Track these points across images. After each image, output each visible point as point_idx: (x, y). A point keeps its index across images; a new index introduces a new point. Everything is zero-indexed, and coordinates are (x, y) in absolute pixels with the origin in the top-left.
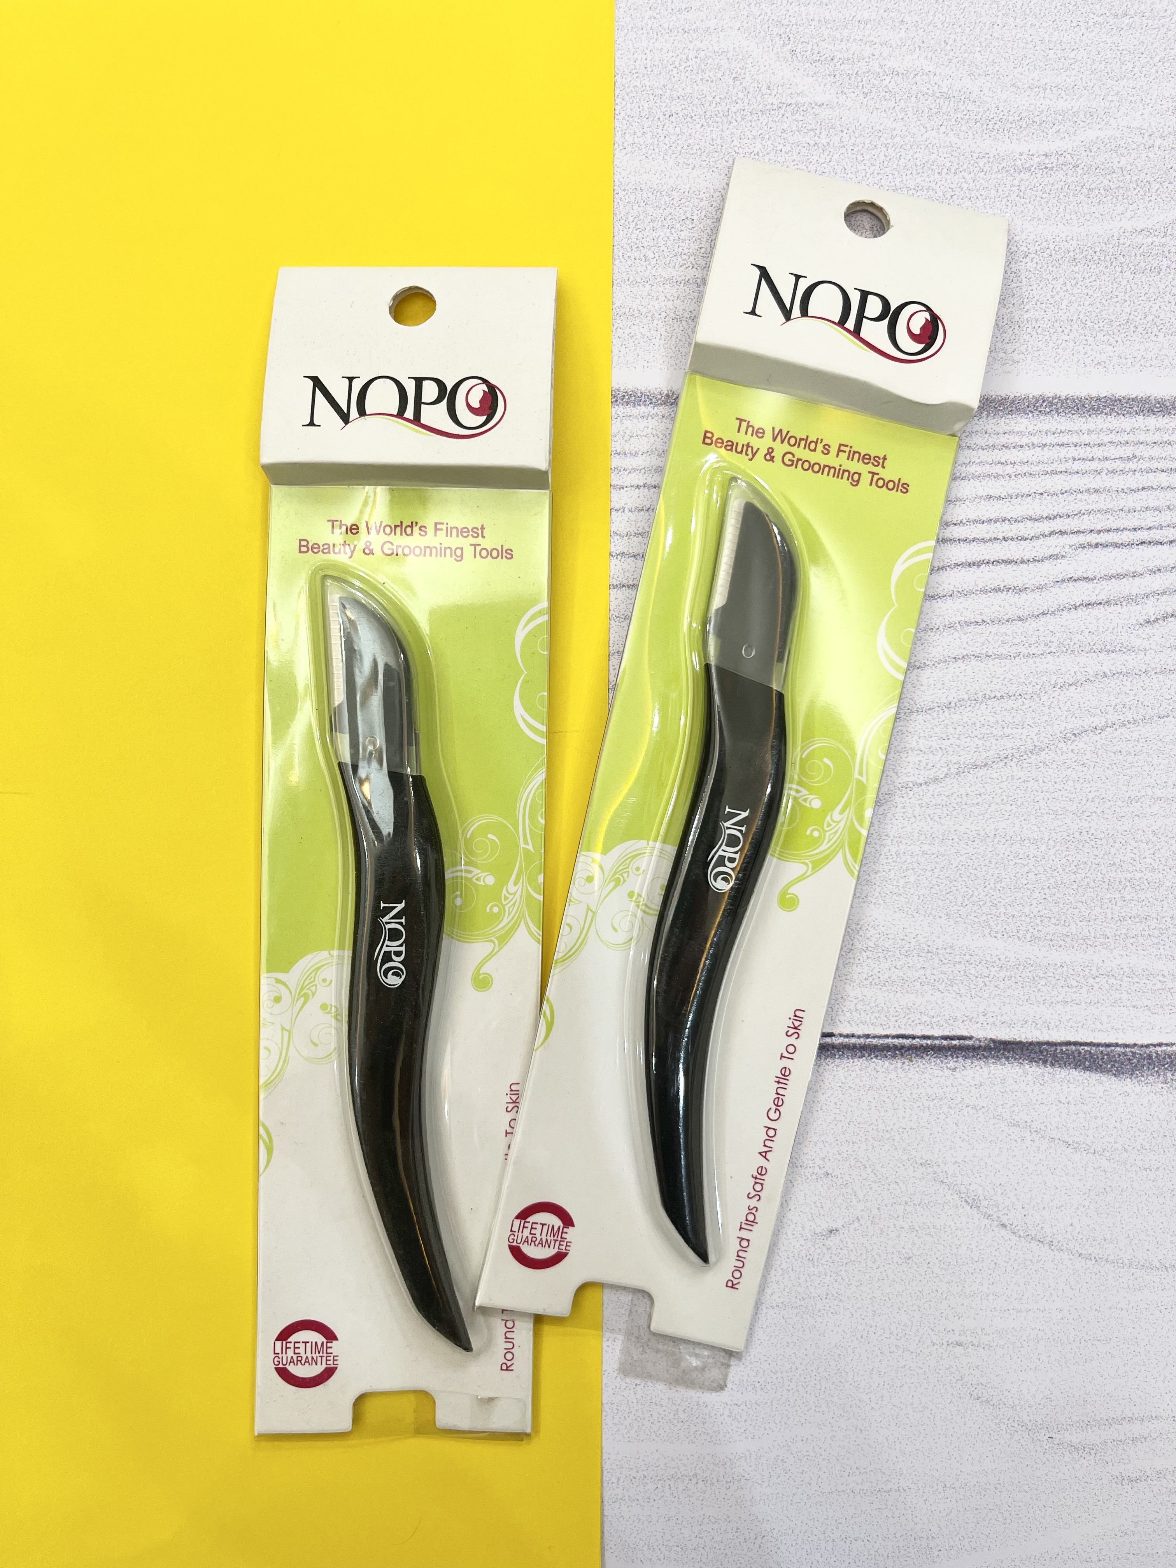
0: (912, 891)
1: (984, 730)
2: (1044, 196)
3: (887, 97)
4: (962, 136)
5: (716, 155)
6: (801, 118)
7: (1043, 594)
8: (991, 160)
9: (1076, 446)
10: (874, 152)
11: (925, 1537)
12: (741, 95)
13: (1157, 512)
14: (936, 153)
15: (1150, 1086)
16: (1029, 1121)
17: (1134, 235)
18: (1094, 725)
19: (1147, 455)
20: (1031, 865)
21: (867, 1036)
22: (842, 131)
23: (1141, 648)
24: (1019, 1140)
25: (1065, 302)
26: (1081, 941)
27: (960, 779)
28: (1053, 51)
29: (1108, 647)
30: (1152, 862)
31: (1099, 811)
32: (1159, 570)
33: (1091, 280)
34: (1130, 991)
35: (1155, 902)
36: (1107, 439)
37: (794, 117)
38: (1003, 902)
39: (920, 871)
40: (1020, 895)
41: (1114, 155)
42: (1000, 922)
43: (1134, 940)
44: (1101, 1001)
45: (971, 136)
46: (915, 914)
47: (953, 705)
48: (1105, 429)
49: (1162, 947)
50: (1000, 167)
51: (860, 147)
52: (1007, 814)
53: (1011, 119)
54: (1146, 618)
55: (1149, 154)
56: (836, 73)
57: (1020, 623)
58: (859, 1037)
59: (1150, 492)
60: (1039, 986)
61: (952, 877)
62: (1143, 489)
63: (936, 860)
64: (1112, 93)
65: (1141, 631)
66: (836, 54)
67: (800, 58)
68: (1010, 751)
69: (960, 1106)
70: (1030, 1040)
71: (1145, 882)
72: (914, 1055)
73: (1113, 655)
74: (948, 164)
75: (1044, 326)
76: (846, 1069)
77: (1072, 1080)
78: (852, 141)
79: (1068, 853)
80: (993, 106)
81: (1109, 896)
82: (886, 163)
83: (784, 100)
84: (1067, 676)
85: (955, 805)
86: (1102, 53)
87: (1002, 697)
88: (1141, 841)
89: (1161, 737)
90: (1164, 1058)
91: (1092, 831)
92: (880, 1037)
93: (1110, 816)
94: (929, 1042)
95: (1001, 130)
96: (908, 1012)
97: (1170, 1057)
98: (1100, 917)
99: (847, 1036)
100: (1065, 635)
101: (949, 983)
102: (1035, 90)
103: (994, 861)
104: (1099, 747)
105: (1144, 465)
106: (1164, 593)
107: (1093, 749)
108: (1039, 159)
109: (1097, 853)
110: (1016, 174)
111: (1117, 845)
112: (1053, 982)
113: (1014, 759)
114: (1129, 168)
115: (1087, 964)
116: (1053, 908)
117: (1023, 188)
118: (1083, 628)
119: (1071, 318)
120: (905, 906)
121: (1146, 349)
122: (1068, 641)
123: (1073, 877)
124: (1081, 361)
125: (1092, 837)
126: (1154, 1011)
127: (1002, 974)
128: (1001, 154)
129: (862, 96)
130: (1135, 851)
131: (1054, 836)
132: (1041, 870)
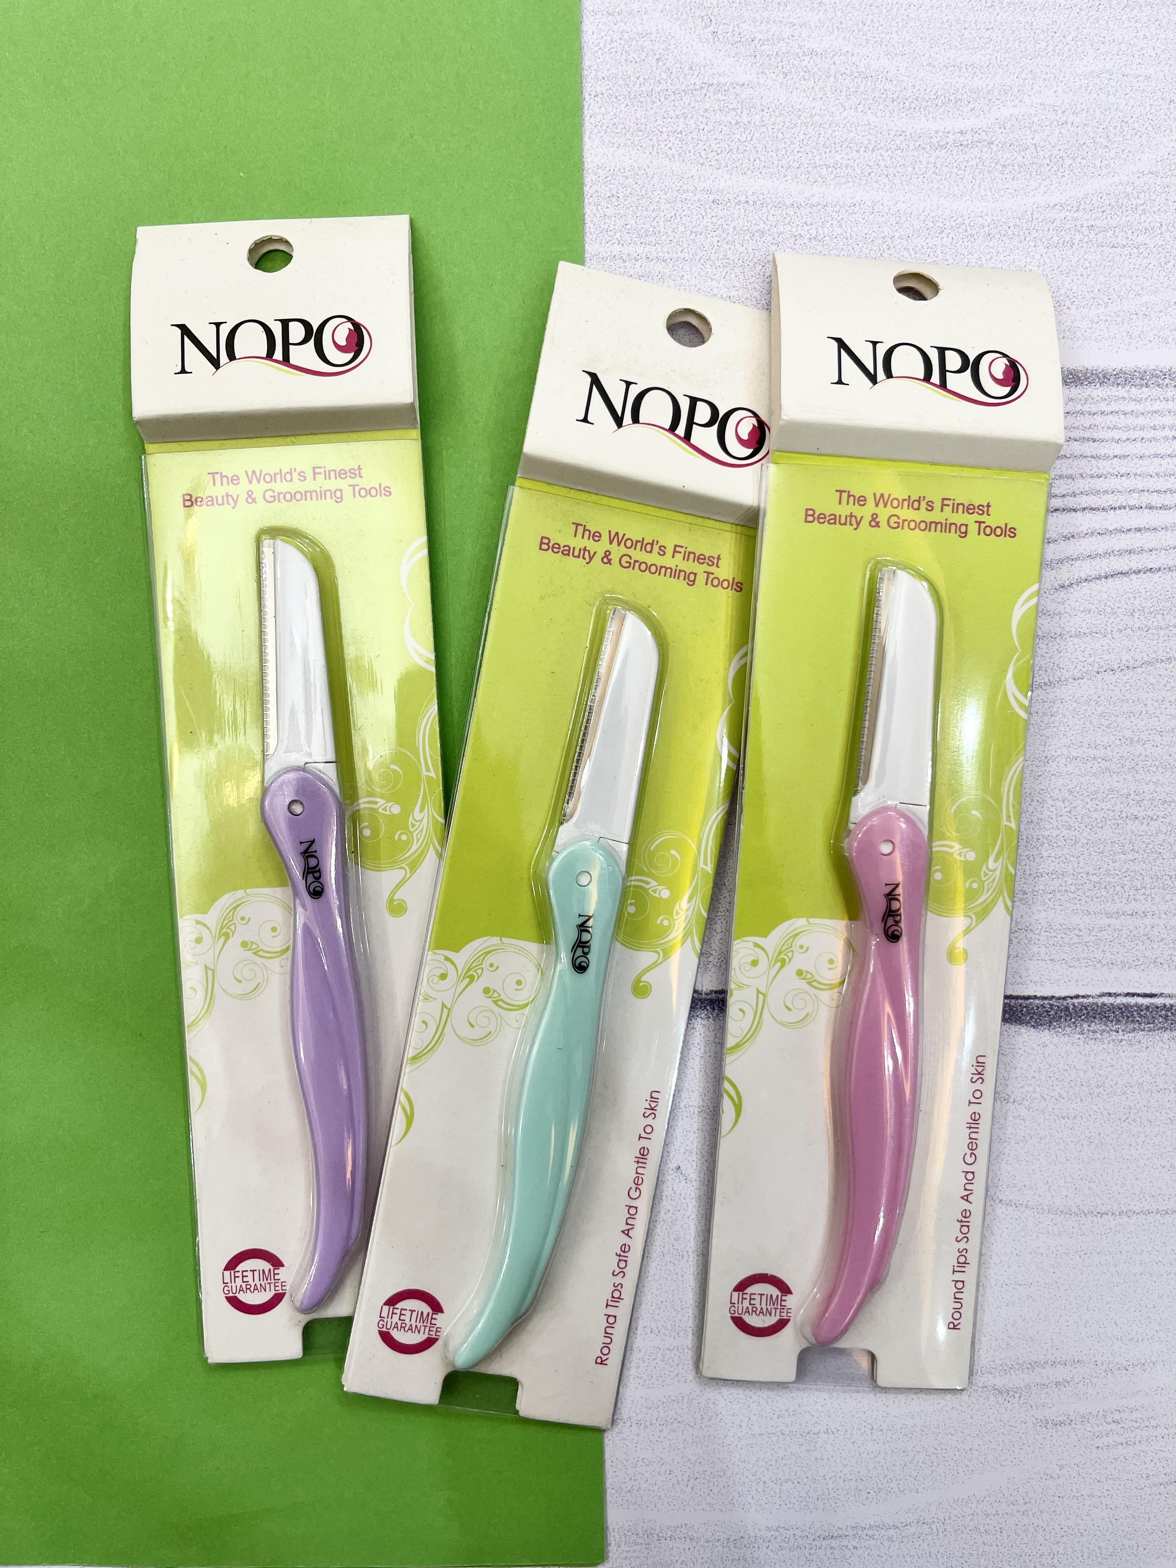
2: (960, 172)
3: (807, 77)
4: (879, 114)
5: (640, 133)
6: (723, 98)
8: (908, 138)
10: (793, 130)
11: (854, 1479)
12: (664, 76)
13: (1070, 480)
14: (854, 131)
15: (1067, 1037)
22: (763, 111)
23: (1056, 612)
28: (968, 31)
32: (1073, 536)
33: (1005, 254)
35: (1072, 859)
37: (716, 97)
41: (1028, 131)
45: (888, 115)
49: (1078, 903)
50: (917, 144)
51: (780, 126)
53: (927, 97)
54: (1060, 582)
55: (1062, 130)
56: (757, 53)
59: (1063, 460)
64: (1026, 71)
65: (1056, 595)
66: (756, 35)
67: (722, 40)
74: (866, 142)
78: (773, 119)
80: (910, 85)
82: (805, 142)
83: (706, 81)
86: (1016, 33)
95: (918, 108)
102: (950, 69)
106: (1078, 559)
108: (953, 137)
110: (932, 152)
114: (1042, 144)
117: (939, 165)
126: (1071, 964)
128: (918, 132)
129: (781, 76)
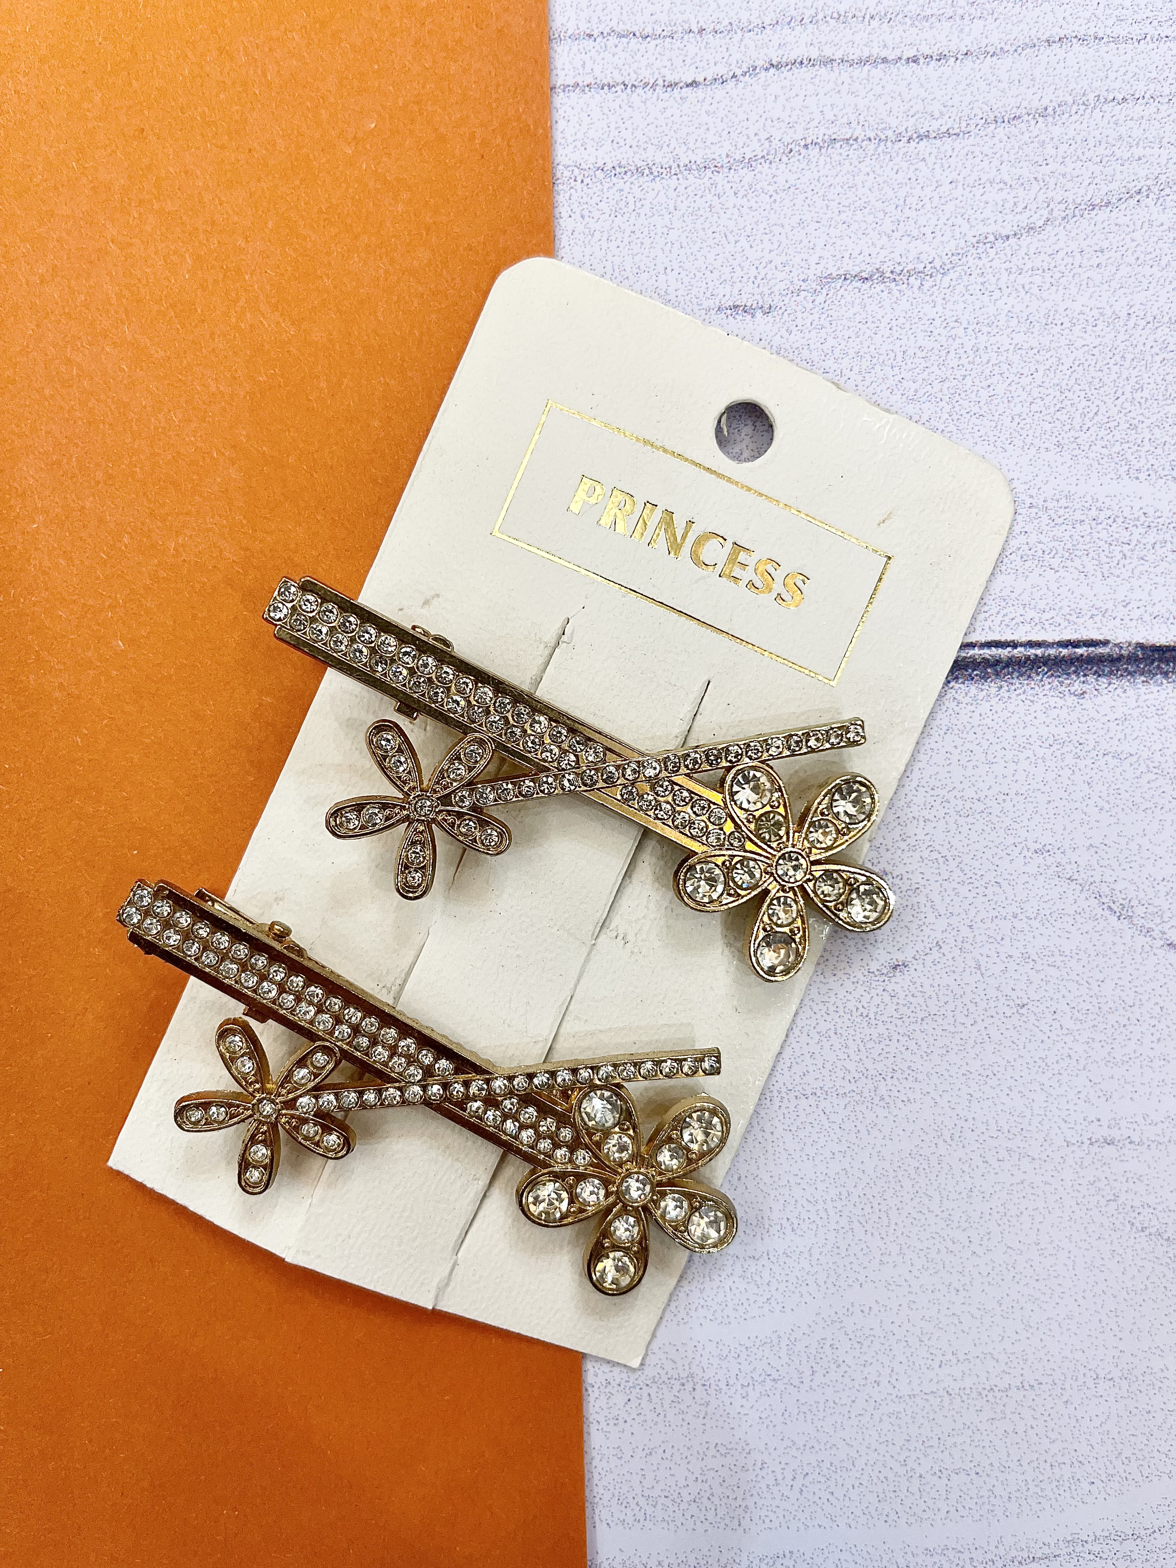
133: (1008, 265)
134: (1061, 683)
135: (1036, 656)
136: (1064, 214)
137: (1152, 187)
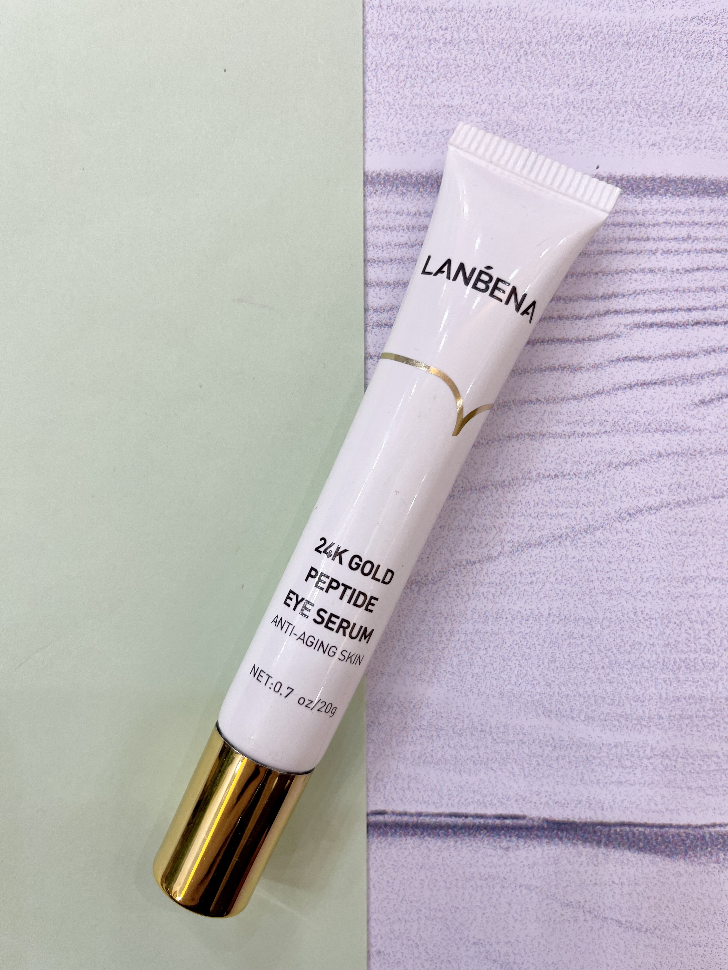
0: (466, 670)
1: (538, 509)
7: (599, 374)
9: (630, 226)
13: (712, 293)
15: (702, 866)
16: (582, 901)
17: (686, 23)
18: (649, 505)
19: (701, 235)
20: (585, 645)
21: (420, 815)
23: (696, 428)
24: (572, 921)
25: (620, 84)
26: (635, 722)
27: (514, 558)
29: (663, 427)
30: (707, 643)
31: (653, 591)
32: (714, 351)
34: (685, 772)
35: (710, 683)
36: (662, 219)
38: (557, 682)
39: (473, 650)
40: (574, 675)
42: (553, 702)
43: (689, 720)
44: (656, 782)
46: (468, 693)
47: (507, 483)
48: (660, 210)
49: (716, 728)
52: (561, 594)
54: (700, 398)
57: (575, 402)
58: (411, 815)
59: (705, 273)
60: (593, 766)
61: (506, 657)
62: (698, 269)
63: (490, 639)
65: (695, 411)
68: (564, 530)
69: (513, 886)
70: (584, 820)
71: (701, 664)
72: (466, 834)
73: (668, 435)
75: (600, 107)
76: (399, 847)
77: (625, 861)
79: (622, 633)
81: (663, 676)
84: (622, 456)
85: (508, 583)
87: (556, 476)
88: (696, 621)
89: (716, 517)
90: (718, 839)
91: (647, 611)
92: (433, 815)
93: (665, 597)
94: (482, 821)
96: (461, 790)
97: (723, 837)
98: (655, 697)
99: (400, 814)
100: (620, 415)
101: (502, 761)
103: (548, 641)
104: (654, 526)
105: (699, 246)
106: (719, 374)
107: (648, 529)
109: (651, 633)
111: (671, 625)
112: (607, 762)
113: (569, 539)
115: (641, 744)
116: (607, 688)
118: (638, 408)
119: (625, 99)
120: (458, 685)
121: (700, 132)
122: (624, 420)
123: (627, 658)
124: (636, 142)
125: (647, 617)
126: (709, 792)
127: (556, 754)
130: (690, 632)
131: (608, 615)
132: (596, 650)
133: (474, 580)
134: (495, 841)
135: (480, 823)
136: (511, 550)
137: (569, 534)
